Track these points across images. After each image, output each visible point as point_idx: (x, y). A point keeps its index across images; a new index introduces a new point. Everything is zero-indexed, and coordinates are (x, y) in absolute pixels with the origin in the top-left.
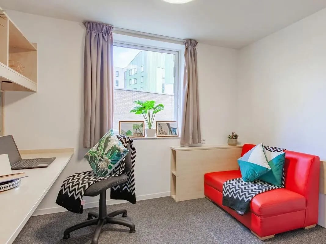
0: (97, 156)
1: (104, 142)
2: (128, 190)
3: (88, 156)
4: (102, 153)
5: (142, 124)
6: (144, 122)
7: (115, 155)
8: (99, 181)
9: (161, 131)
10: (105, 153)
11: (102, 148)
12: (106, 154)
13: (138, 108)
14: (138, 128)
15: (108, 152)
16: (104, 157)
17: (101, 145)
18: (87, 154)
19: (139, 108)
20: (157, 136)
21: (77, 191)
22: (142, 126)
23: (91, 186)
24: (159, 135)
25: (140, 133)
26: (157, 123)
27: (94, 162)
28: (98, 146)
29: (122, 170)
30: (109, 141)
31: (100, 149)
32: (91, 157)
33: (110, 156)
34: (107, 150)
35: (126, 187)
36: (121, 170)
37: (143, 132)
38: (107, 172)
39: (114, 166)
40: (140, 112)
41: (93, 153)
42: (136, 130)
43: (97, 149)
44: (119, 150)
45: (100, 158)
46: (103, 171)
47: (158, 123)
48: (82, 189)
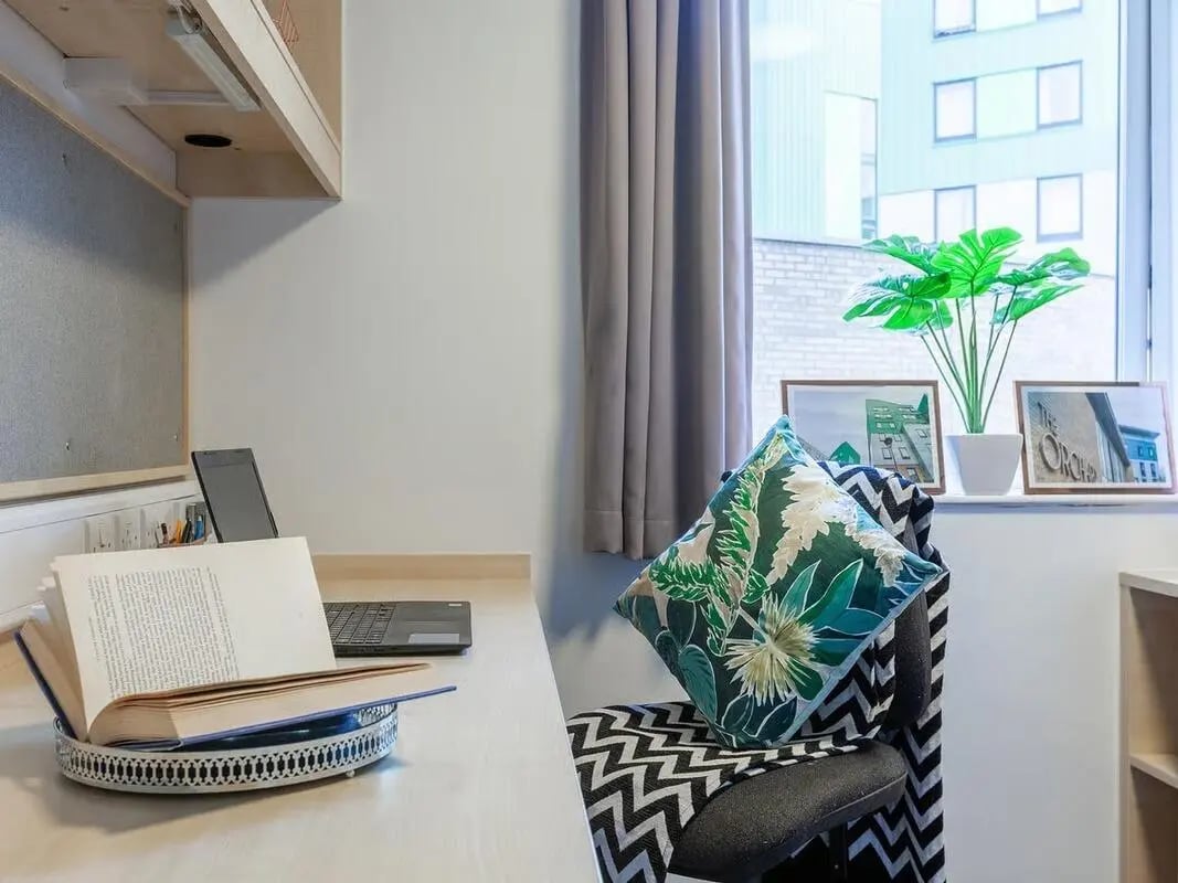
0: (715, 600)
1: (754, 502)
2: (886, 860)
3: (652, 599)
4: (751, 581)
5: (925, 398)
6: (934, 384)
7: (842, 598)
8: (751, 773)
9: (1050, 455)
10: (770, 580)
11: (746, 545)
12: (779, 590)
13: (897, 286)
14: (902, 431)
15: (792, 573)
16: (768, 606)
17: (738, 527)
18: (640, 586)
19: (905, 285)
20: (1028, 491)
21: (619, 828)
22: (922, 414)
23: (714, 803)
24: (1039, 479)
25: (913, 461)
26: (1025, 390)
27: (700, 638)
28: (715, 535)
29: (878, 710)
30: (786, 498)
31: (735, 555)
32: (678, 610)
33: (810, 601)
34: (784, 557)
35: (868, 838)
36: (872, 713)
37: (935, 455)
38: (789, 712)
39: (831, 676)
40: (916, 312)
41: (687, 580)
42: (888, 441)
43: (714, 553)
44: (870, 559)
45: (740, 611)
46: (767, 708)
47: (1031, 395)
48: (658, 822)
